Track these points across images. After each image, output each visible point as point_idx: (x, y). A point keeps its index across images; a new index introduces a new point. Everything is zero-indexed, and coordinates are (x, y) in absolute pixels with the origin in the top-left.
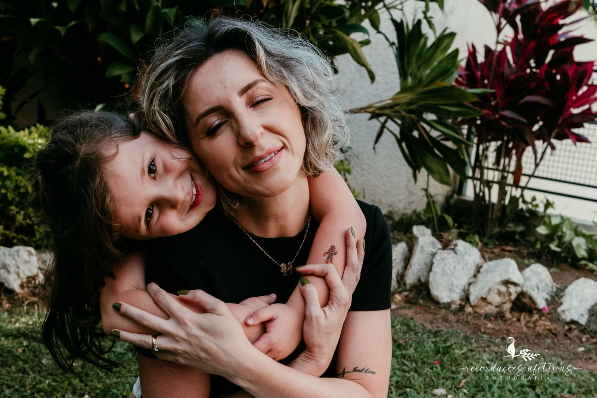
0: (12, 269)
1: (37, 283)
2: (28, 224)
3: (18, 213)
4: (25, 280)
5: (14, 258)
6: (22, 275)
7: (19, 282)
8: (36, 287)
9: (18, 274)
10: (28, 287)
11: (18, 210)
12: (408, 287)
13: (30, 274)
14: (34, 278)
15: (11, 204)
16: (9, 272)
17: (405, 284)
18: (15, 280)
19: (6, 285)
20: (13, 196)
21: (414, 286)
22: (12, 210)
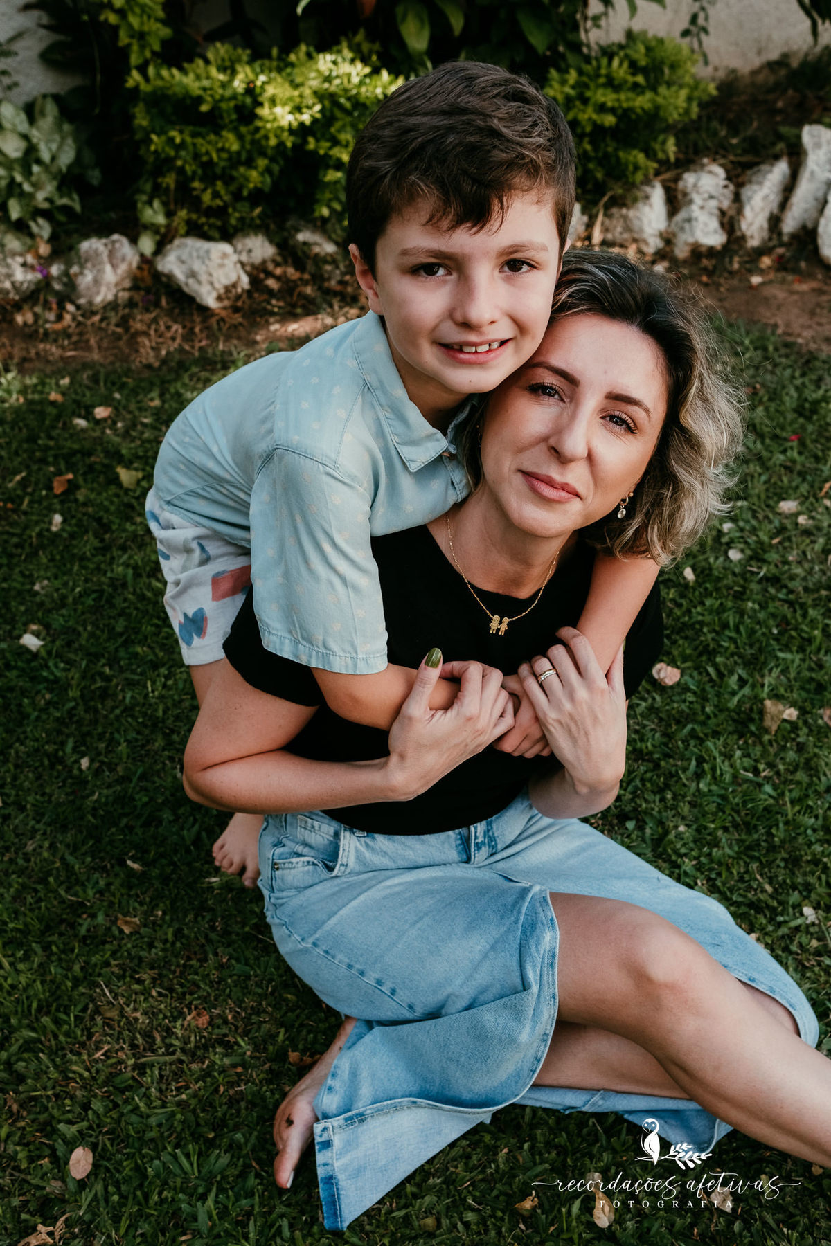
0: (203, 278)
1: (239, 290)
2: (219, 207)
3: (204, 190)
4: (222, 291)
5: (203, 263)
6: (217, 285)
7: (214, 294)
8: (238, 297)
9: (211, 284)
10: (228, 298)
11: (202, 186)
12: (785, 239)
13: (226, 282)
14: (234, 285)
15: (193, 179)
16: (199, 282)
17: (780, 234)
18: (209, 293)
19: (198, 300)
20: (194, 167)
21: (794, 236)
22: (195, 189)
